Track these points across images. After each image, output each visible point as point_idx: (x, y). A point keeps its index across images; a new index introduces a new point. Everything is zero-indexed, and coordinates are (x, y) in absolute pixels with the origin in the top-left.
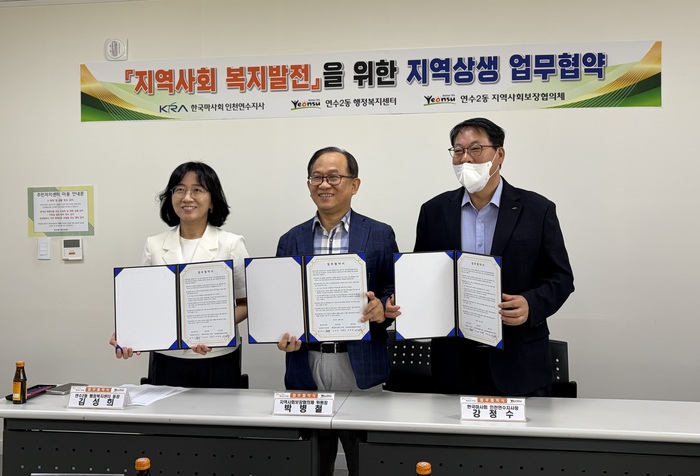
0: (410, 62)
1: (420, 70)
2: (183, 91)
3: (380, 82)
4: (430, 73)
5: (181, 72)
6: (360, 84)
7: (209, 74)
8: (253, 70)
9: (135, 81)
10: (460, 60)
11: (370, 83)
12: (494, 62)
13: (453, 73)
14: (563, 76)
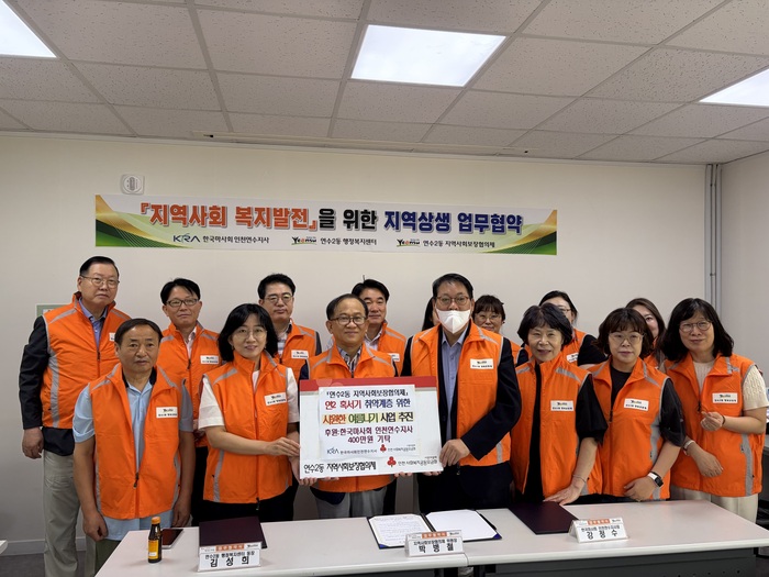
0: (387, 213)
1: (394, 220)
2: (196, 224)
3: (364, 227)
4: (402, 222)
5: (195, 208)
6: (349, 227)
7: (220, 211)
8: (259, 210)
9: (150, 213)
10: (423, 214)
11: (356, 227)
12: (447, 217)
13: (418, 223)
14: (494, 231)
